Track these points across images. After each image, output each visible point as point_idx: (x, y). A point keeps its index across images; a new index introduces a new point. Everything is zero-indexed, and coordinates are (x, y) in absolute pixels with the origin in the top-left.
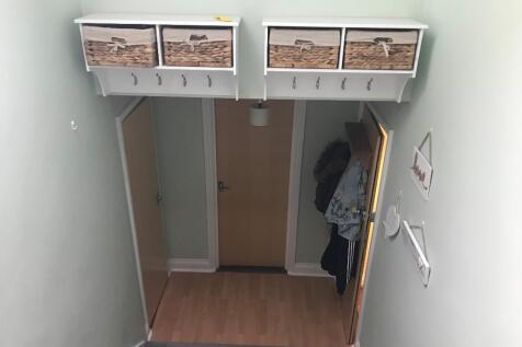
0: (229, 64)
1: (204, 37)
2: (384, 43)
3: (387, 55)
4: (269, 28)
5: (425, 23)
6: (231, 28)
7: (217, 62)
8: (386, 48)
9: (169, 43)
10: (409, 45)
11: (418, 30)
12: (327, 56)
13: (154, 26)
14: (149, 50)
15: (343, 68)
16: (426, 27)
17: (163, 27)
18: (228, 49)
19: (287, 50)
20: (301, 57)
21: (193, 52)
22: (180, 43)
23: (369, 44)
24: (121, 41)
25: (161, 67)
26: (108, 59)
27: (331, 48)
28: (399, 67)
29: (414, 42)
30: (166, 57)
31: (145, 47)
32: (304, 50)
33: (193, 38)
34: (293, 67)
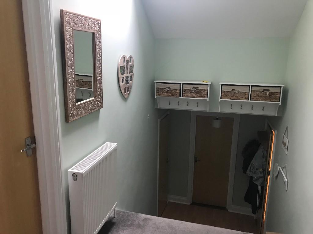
0: (206, 97)
1: (198, 88)
2: (267, 92)
3: (268, 96)
4: (222, 85)
5: (283, 85)
6: (208, 85)
7: (201, 96)
8: (267, 93)
9: (185, 89)
10: (277, 92)
11: (281, 87)
12: (244, 95)
13: (180, 84)
14: (178, 91)
15: (250, 100)
16: (284, 86)
17: (183, 84)
18: (206, 92)
19: (228, 93)
20: (234, 95)
21: (193, 93)
22: (188, 89)
23: (261, 92)
24: (169, 88)
25: (181, 97)
26: (163, 94)
27: (246, 93)
28: (273, 100)
29: (279, 91)
30: (183, 94)
31: (177, 90)
32: (235, 93)
33: (194, 88)
34: (231, 99)
